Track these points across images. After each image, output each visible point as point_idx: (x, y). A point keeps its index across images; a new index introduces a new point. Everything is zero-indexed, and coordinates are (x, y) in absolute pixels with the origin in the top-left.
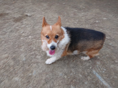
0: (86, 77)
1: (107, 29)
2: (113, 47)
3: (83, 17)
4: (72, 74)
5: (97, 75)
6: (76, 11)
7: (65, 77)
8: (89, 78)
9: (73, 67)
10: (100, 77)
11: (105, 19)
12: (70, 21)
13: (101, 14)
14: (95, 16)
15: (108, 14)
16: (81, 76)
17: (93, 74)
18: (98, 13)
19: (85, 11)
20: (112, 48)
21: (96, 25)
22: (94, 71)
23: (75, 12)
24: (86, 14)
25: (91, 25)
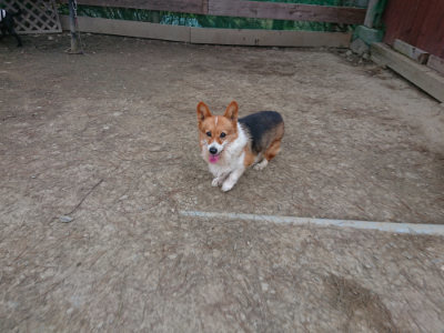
0: (178, 229)
1: (140, 133)
2: (178, 158)
3: (61, 133)
4: (152, 243)
5: (192, 213)
6: (25, 124)
7: (147, 254)
8: (184, 226)
9: (146, 232)
10: (198, 213)
11: (116, 114)
12: (35, 157)
13: (99, 108)
14: (90, 117)
15: (115, 101)
16: (169, 233)
17: (184, 217)
18: (90, 109)
19: (54, 117)
20: (178, 161)
21: (112, 136)
22: (183, 212)
23: (26, 128)
24: (62, 122)
25: (99, 140)
